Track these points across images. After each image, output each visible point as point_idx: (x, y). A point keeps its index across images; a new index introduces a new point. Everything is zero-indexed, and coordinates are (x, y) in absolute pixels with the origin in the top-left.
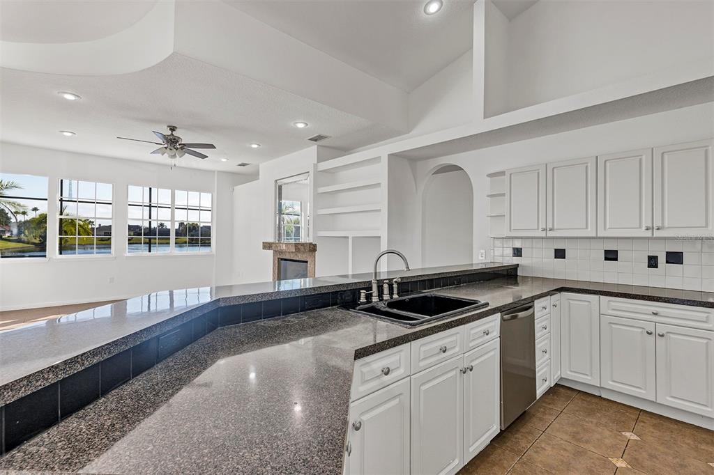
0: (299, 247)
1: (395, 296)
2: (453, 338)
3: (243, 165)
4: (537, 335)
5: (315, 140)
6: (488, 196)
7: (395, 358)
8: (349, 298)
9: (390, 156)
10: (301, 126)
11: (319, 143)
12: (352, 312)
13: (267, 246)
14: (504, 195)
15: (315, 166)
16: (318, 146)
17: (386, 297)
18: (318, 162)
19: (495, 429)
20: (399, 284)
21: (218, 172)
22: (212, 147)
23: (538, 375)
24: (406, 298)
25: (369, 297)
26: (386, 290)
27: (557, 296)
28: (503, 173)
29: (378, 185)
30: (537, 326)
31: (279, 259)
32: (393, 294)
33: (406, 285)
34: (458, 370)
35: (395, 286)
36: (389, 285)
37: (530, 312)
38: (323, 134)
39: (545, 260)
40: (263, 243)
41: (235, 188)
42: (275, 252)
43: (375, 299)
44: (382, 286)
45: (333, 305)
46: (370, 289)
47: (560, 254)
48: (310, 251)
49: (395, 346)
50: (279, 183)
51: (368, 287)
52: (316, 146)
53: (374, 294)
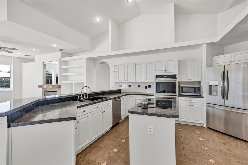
0: (54, 86)
1: (87, 98)
2: (100, 105)
3: (27, 55)
4: (122, 105)
5: (60, 50)
6: (114, 71)
7: (86, 109)
8: (74, 98)
9: (87, 58)
10: (55, 46)
11: (62, 51)
12: (76, 101)
13: (40, 86)
14: (117, 71)
15: (60, 59)
16: (61, 52)
17: (85, 98)
18: (61, 58)
19: (111, 126)
20: (88, 95)
21: (14, 57)
22: (17, 49)
23: (122, 114)
24: (90, 98)
25: (80, 98)
26: (85, 96)
27: (127, 96)
28: (117, 66)
29: (83, 67)
30: (122, 103)
31: (45, 91)
32: (87, 97)
33: (90, 95)
34: (101, 112)
35: (87, 95)
36: (86, 95)
37: (120, 99)
38: (63, 49)
39: (127, 88)
40: (38, 85)
41: (22, 64)
42: (43, 88)
43: (82, 98)
44: (84, 95)
45: (70, 100)
46: (81, 96)
47: (130, 86)
48: (58, 87)
49: (86, 106)
50: (44, 63)
51: (80, 95)
52: (60, 52)
53: (81, 97)
